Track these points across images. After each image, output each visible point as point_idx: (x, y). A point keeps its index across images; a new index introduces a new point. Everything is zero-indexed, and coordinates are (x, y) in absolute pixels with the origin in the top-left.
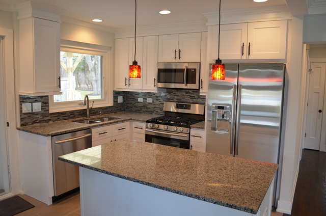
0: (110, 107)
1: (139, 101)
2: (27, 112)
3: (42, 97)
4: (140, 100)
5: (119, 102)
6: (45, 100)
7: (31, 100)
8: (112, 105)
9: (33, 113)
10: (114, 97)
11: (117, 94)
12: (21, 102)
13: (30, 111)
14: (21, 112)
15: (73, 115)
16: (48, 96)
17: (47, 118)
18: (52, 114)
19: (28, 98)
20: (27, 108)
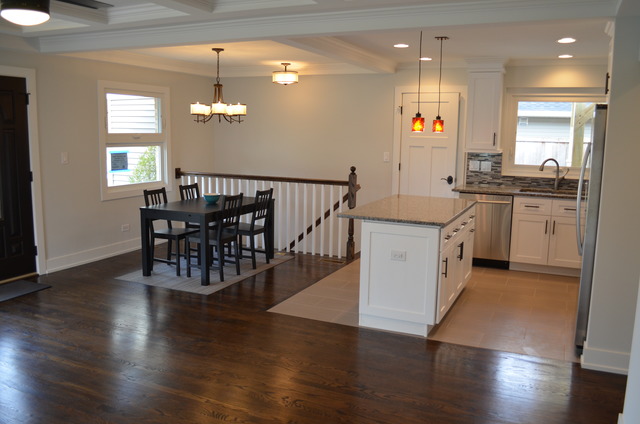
2: (474, 170)
3: (493, 156)
6: (497, 160)
7: (480, 158)
9: (481, 173)
12: (468, 158)
13: (478, 170)
14: (468, 169)
16: (501, 155)
17: (498, 181)
18: (504, 177)
19: (478, 155)
20: (474, 165)
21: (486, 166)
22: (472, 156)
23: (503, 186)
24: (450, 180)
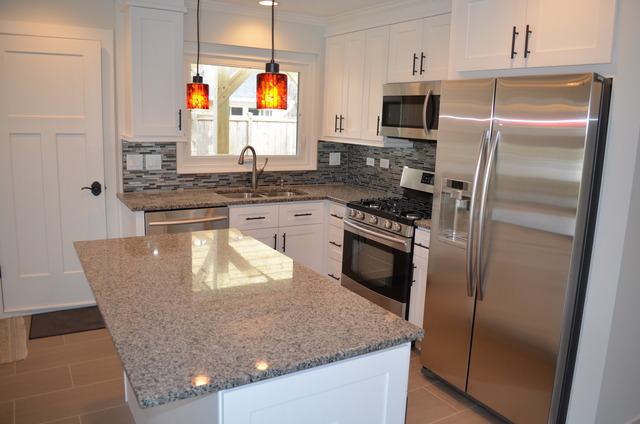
0: (308, 172)
1: (368, 164)
2: (134, 169)
3: (163, 145)
4: (370, 162)
5: (331, 164)
6: (169, 152)
7: (142, 150)
8: (315, 169)
9: (146, 173)
10: (319, 152)
11: (325, 148)
12: (124, 151)
13: (141, 168)
14: (125, 168)
15: (225, 182)
16: (174, 144)
17: (172, 183)
18: (182, 176)
19: (138, 146)
20: (135, 162)
21: (154, 162)
22: (131, 148)
23: (180, 190)
24: (96, 189)
